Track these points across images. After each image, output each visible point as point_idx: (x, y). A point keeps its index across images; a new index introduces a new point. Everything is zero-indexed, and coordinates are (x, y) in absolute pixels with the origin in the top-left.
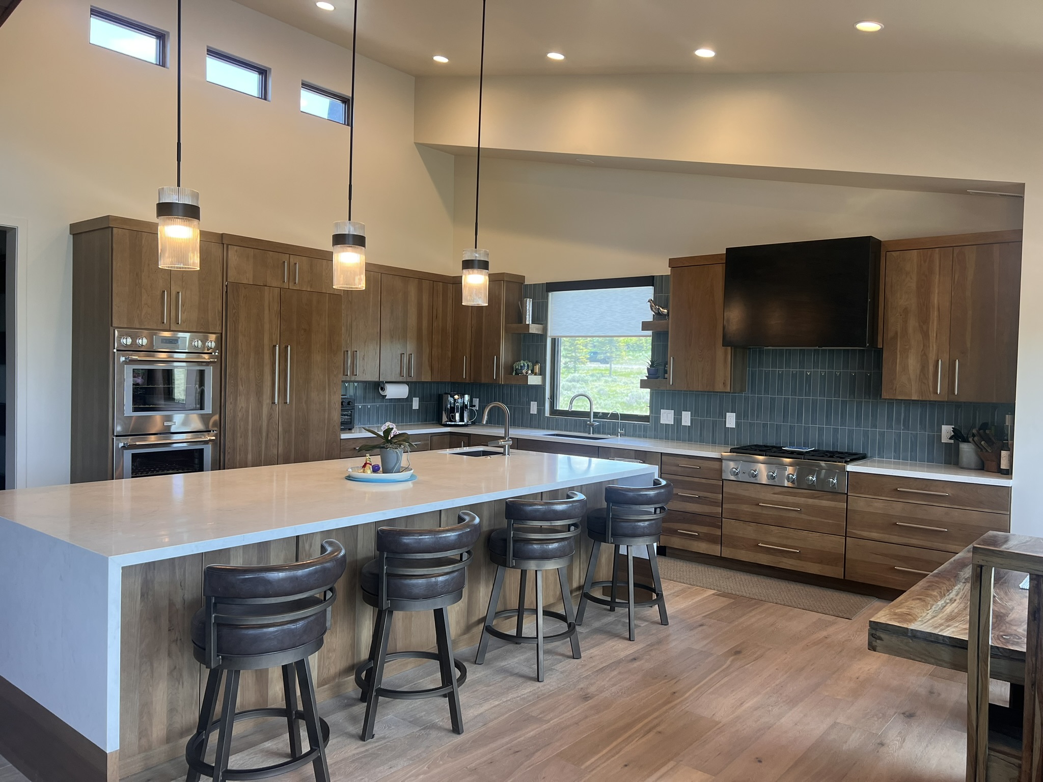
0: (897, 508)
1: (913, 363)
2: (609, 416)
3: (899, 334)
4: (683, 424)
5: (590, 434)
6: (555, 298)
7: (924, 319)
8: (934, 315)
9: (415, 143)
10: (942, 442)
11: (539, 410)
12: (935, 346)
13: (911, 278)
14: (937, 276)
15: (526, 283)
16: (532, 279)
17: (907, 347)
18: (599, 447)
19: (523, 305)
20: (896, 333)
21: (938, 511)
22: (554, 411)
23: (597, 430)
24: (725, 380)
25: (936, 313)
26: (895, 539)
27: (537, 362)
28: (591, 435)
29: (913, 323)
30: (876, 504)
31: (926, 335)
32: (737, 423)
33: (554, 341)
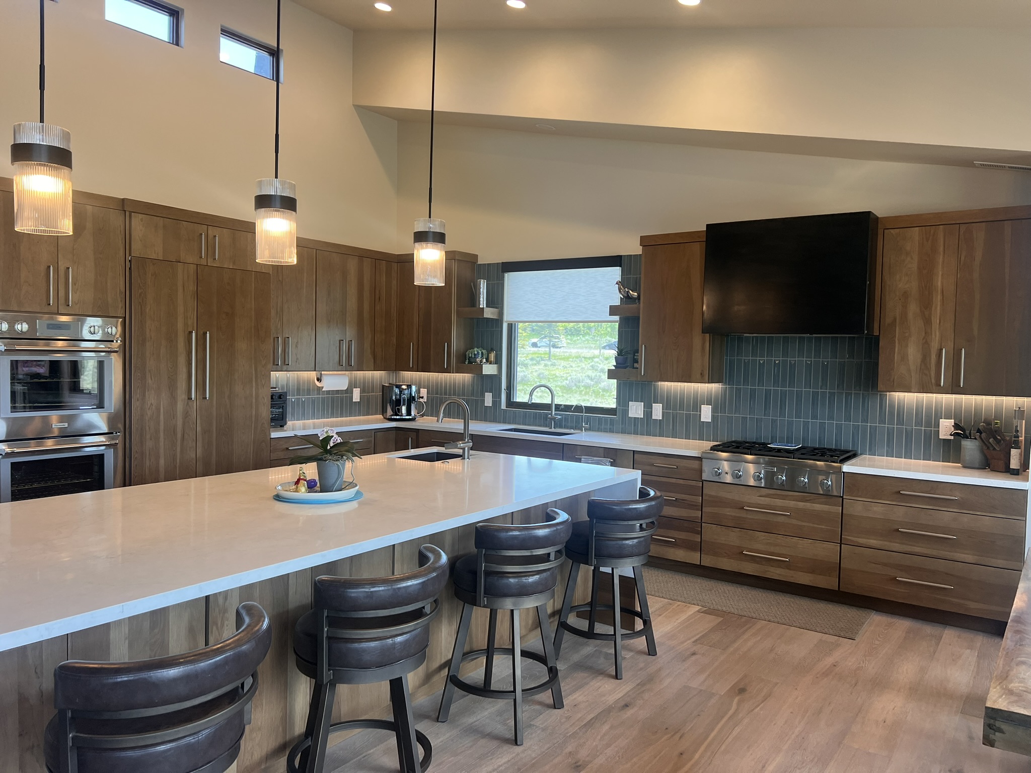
0: (899, 513)
1: (913, 352)
2: (572, 409)
3: (897, 321)
4: (653, 418)
5: (551, 428)
6: (511, 279)
7: (926, 304)
8: (938, 299)
9: (353, 105)
10: (940, 438)
11: (494, 402)
12: (938, 333)
13: (912, 259)
14: (941, 257)
15: (479, 263)
16: (486, 257)
17: (907, 334)
18: (563, 444)
19: (477, 287)
20: (895, 320)
21: (946, 517)
22: (511, 403)
23: (559, 424)
24: (702, 370)
25: (939, 297)
26: (896, 546)
27: (492, 350)
28: (553, 430)
29: (913, 308)
30: (875, 509)
31: (928, 322)
32: (713, 416)
33: (511, 327)
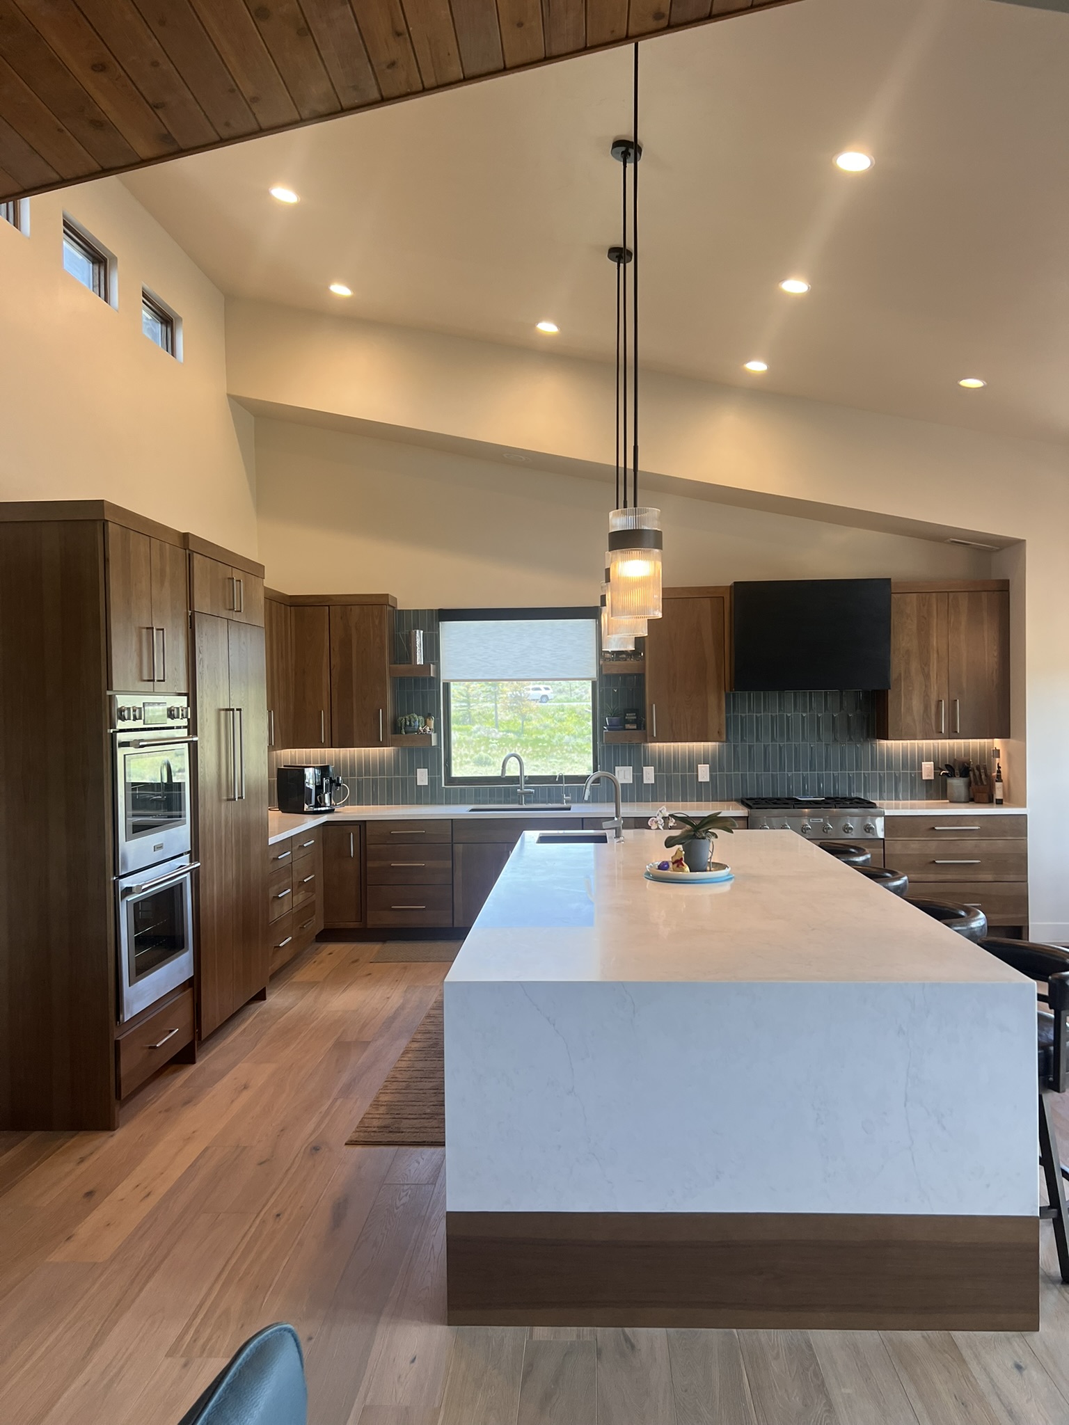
0: (933, 847)
1: (916, 704)
3: (902, 675)
4: (645, 782)
5: (522, 804)
6: (450, 631)
7: (925, 663)
9: (229, 395)
10: (924, 779)
11: (431, 780)
12: (935, 687)
13: (912, 621)
14: (935, 620)
16: (406, 601)
17: (911, 688)
19: (410, 641)
21: (970, 846)
22: (451, 780)
23: (529, 797)
24: (720, 729)
25: (935, 655)
26: (932, 877)
27: (429, 716)
29: (914, 666)
30: (912, 846)
31: (927, 676)
32: (711, 776)
33: (447, 686)
